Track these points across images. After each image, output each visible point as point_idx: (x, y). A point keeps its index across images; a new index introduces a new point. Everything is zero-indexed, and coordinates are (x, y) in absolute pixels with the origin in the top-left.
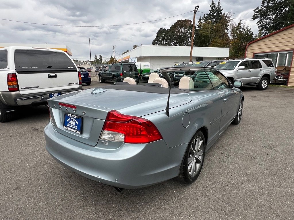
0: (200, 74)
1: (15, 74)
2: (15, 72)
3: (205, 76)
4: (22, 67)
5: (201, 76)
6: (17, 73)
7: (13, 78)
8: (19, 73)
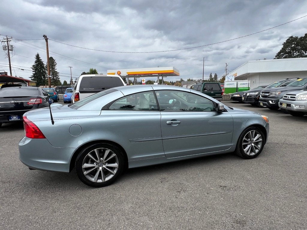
0: (287, 94)
1: (78, 93)
2: (78, 92)
3: (291, 97)
4: (84, 89)
5: (286, 97)
6: (79, 93)
7: (77, 96)
8: (81, 92)
